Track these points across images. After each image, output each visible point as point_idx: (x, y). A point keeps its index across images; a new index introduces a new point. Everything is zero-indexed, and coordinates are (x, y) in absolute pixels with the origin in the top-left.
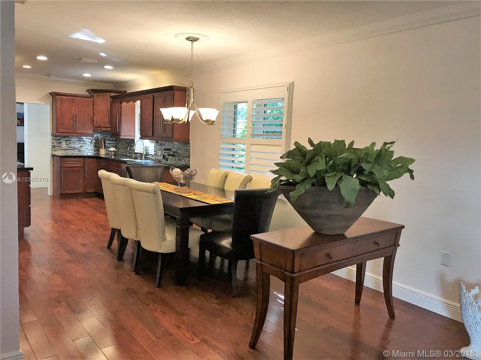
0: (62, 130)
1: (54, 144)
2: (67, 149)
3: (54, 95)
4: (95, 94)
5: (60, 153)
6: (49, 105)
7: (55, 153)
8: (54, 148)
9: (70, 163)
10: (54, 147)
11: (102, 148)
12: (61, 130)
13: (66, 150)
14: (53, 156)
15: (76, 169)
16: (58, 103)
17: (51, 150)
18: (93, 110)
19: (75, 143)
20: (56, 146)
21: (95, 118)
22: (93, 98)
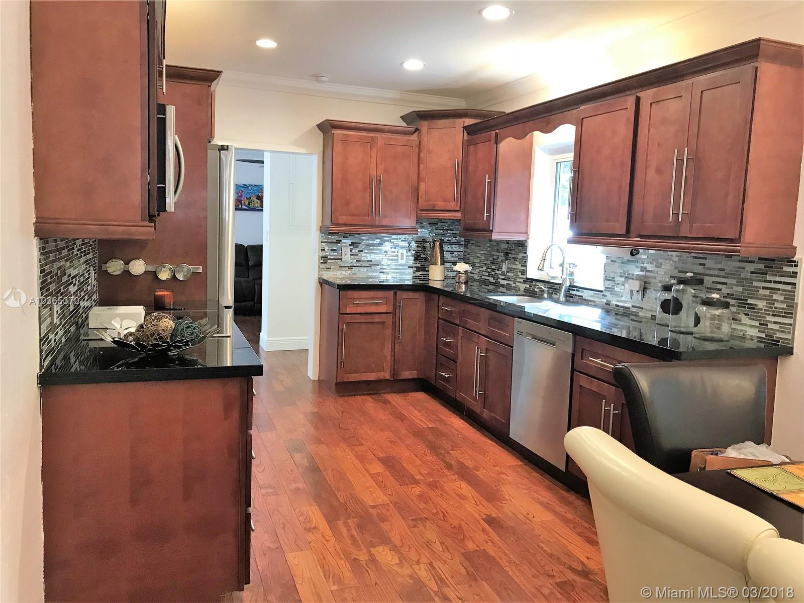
0: (344, 217)
1: (324, 254)
2: (355, 265)
3: (327, 128)
5: (339, 276)
6: (316, 156)
7: (328, 276)
8: (325, 262)
9: (362, 303)
10: (324, 259)
11: (436, 264)
12: (343, 219)
13: (351, 268)
14: (323, 283)
15: (377, 319)
16: (338, 147)
17: (319, 267)
18: (419, 166)
19: (373, 249)
20: (329, 257)
21: (423, 186)
22: (419, 135)
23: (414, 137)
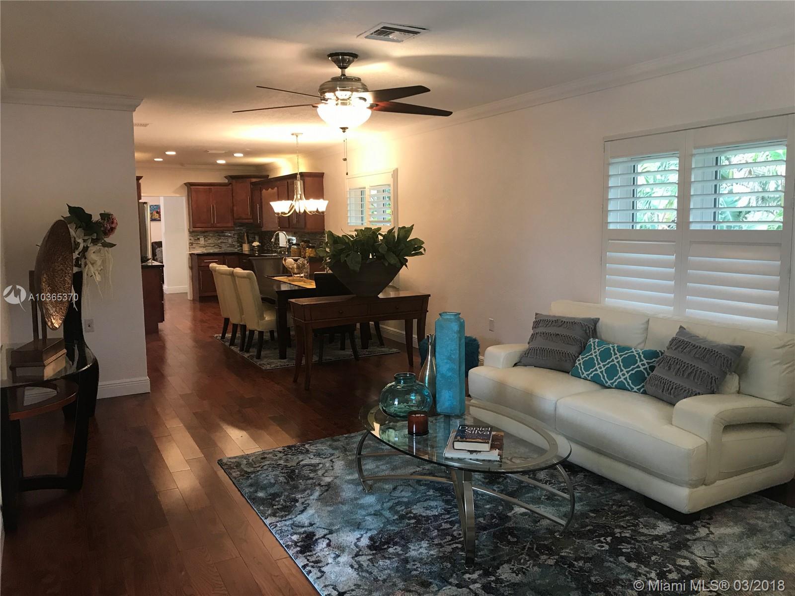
1: (191, 241)
2: (206, 246)
3: (189, 185)
4: (234, 181)
5: (198, 251)
6: (184, 198)
7: (192, 252)
8: (192, 246)
9: (208, 262)
10: (191, 244)
11: (245, 243)
12: (198, 225)
13: (204, 247)
14: (191, 255)
16: (194, 194)
17: (189, 248)
18: (233, 199)
19: (215, 238)
20: (194, 243)
21: (235, 208)
22: (232, 186)
23: (230, 187)
